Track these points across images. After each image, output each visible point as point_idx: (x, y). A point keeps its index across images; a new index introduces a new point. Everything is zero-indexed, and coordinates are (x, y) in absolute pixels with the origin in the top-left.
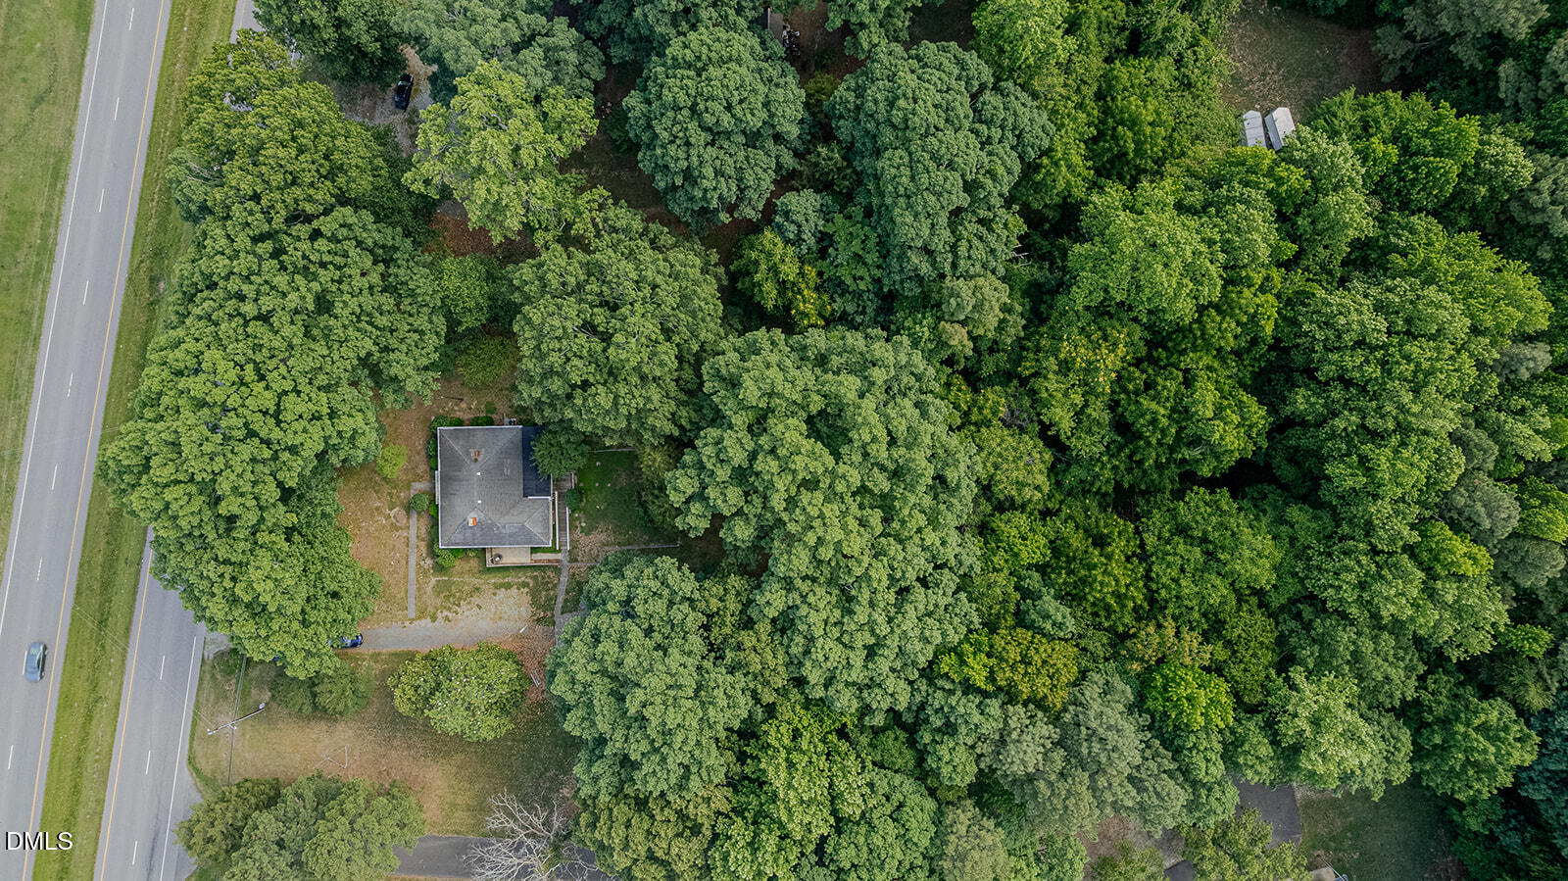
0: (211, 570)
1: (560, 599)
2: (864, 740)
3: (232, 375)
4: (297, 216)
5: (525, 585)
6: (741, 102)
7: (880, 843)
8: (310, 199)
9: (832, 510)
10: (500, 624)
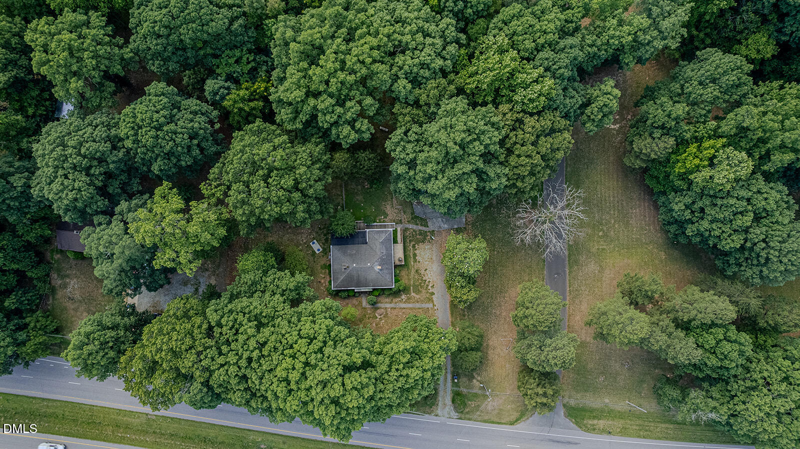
0: (393, 373)
1: (421, 228)
2: (472, 44)
3: (289, 360)
4: (210, 332)
5: (414, 246)
6: (155, 107)
7: (521, 27)
8: (200, 327)
9: (355, 51)
10: (434, 258)
